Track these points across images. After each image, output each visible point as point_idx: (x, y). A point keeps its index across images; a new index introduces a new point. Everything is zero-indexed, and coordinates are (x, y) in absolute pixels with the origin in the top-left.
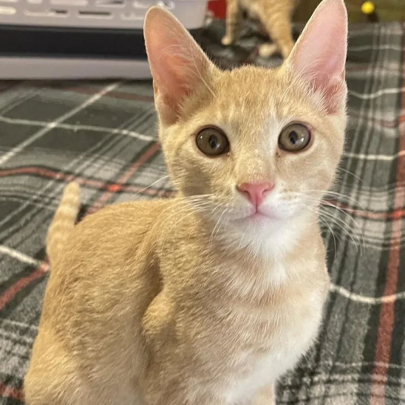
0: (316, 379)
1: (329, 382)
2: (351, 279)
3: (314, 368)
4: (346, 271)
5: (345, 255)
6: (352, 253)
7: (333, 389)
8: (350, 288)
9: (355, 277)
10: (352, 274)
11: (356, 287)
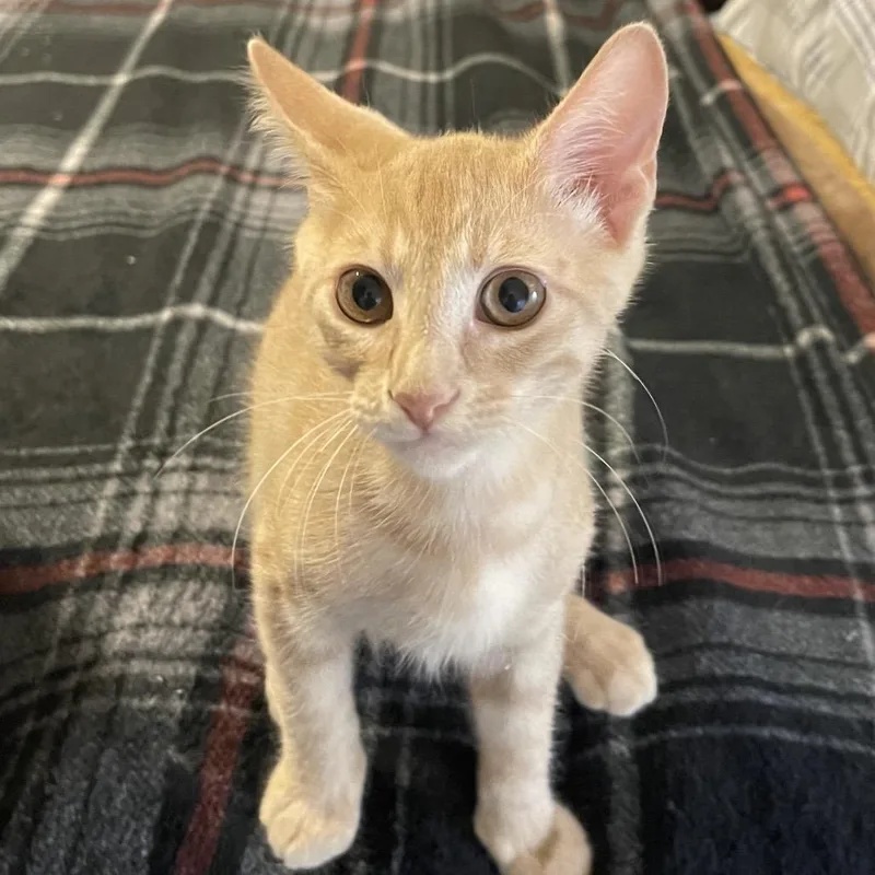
0: (169, 463)
1: (193, 469)
2: (238, 296)
3: (165, 445)
4: (229, 283)
5: (229, 255)
6: (243, 251)
7: (203, 481)
8: (235, 312)
9: (247, 291)
10: (241, 287)
11: (246, 309)
